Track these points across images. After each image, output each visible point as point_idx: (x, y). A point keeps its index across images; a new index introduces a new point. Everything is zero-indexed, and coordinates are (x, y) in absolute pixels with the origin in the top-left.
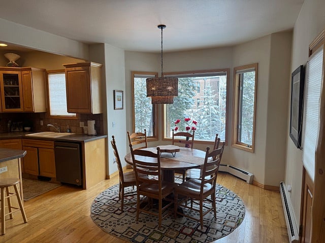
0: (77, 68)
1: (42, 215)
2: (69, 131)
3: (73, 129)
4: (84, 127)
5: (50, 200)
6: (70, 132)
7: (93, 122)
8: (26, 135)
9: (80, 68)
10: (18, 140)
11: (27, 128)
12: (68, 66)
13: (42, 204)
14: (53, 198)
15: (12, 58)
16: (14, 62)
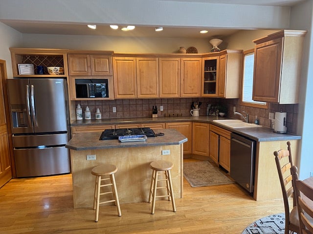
0: (267, 43)
1: (192, 211)
2: (256, 122)
3: (262, 120)
4: (273, 120)
5: (211, 196)
6: (258, 124)
7: (283, 115)
8: (214, 121)
9: (271, 42)
10: (206, 125)
11: (221, 114)
12: (258, 42)
13: (202, 197)
14: (215, 196)
15: (215, 43)
16: (216, 47)
